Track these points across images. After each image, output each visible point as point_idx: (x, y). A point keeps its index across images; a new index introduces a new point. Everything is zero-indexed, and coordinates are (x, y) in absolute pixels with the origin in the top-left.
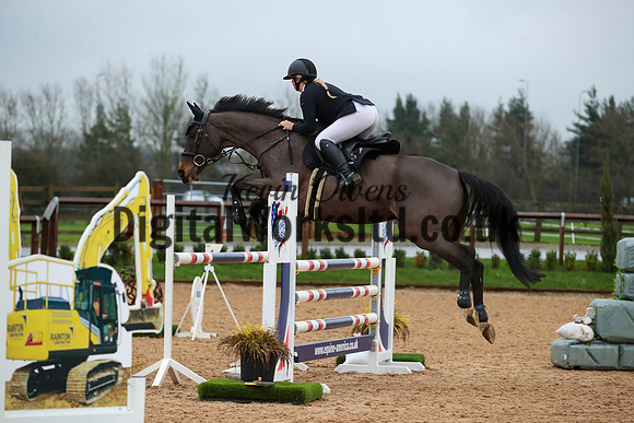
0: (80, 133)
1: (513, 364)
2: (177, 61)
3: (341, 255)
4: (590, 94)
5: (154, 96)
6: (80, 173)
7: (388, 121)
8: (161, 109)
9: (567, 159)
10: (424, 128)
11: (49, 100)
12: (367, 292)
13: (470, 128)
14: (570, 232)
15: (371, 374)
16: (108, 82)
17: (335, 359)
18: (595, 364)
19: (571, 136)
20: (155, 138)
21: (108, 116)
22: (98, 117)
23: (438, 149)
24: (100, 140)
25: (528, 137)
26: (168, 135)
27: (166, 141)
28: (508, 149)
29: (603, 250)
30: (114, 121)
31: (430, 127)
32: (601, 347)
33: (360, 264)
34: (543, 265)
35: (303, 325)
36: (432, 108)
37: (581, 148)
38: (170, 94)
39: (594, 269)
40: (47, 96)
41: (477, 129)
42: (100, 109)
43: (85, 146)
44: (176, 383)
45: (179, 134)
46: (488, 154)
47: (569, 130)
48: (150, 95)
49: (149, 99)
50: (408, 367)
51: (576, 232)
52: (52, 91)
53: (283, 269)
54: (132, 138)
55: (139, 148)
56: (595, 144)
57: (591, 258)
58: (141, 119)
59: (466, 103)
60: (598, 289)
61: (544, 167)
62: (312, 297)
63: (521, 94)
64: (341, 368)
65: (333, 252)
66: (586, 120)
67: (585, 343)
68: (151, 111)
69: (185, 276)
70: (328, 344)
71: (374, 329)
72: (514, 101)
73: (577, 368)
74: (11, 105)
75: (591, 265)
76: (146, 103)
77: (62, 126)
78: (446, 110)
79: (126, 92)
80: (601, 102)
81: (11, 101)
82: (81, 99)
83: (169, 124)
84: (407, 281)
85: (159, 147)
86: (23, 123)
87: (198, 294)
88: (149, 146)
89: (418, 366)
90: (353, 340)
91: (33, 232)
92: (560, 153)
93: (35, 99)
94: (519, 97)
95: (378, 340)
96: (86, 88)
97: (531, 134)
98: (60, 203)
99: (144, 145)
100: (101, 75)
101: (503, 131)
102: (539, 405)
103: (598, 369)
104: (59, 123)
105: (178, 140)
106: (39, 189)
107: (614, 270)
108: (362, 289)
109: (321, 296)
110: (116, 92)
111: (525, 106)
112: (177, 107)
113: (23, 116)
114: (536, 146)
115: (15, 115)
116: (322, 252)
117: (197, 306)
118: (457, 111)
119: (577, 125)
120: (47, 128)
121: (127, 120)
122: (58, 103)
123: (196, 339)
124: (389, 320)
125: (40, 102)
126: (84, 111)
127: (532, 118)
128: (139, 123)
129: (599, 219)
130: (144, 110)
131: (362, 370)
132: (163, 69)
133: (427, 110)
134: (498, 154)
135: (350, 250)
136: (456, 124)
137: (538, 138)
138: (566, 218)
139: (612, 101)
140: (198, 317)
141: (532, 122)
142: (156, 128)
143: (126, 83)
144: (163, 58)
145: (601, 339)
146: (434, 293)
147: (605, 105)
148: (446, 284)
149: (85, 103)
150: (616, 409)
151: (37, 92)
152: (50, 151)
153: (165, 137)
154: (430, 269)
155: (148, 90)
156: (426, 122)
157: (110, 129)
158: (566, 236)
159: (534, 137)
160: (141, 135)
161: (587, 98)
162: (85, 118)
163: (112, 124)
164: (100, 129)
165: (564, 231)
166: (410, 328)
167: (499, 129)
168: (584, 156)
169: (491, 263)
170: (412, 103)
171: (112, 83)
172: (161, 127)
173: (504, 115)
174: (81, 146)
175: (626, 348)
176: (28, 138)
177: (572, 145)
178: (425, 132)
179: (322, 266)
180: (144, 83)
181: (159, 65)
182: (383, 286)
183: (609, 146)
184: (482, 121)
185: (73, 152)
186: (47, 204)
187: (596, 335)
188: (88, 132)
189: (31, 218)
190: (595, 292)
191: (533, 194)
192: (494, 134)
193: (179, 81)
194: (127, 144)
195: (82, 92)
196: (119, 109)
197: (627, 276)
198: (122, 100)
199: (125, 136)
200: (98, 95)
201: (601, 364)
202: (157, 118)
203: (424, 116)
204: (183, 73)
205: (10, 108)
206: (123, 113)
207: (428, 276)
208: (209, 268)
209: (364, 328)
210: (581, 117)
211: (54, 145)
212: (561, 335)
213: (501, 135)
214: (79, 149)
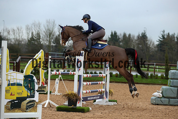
0: (27, 39)
1: (141, 103)
2: (53, 21)
3: (95, 73)
4: (163, 32)
5: (47, 30)
6: (27, 50)
7: (109, 38)
8: (49, 34)
9: (156, 49)
10: (119, 40)
11: (19, 31)
12: (102, 83)
13: (131, 41)
14: (157, 68)
15: (103, 105)
16: (35, 26)
17: (93, 101)
18: (162, 104)
19: (158, 43)
20: (47, 41)
21: (35, 35)
22: (32, 35)
23: (122, 46)
24: (32, 42)
25: (146, 43)
26: (50, 40)
27: (50, 42)
28: (141, 46)
29: (165, 73)
30: (36, 37)
31: (120, 40)
32: (164, 99)
33: (100, 76)
34: (149, 77)
35: (85, 92)
36: (121, 35)
37: (160, 46)
38: (51, 30)
39: (163, 78)
40: (18, 29)
41: (133, 41)
42: (32, 33)
43: (28, 43)
44: (51, 106)
45: (53, 40)
46: (136, 47)
47: (157, 41)
48: (46, 30)
49: (45, 31)
50: (112, 103)
51: (158, 68)
52: (20, 28)
53: (80, 77)
54: (41, 41)
55: (42, 44)
56: (164, 45)
57: (162, 75)
58: (43, 36)
59: (130, 34)
60: (164, 84)
61: (150, 51)
62: (87, 84)
63: (145, 31)
64: (95, 103)
65: (93, 72)
66: (162, 39)
67: (160, 98)
68: (46, 34)
69: (53, 78)
70: (91, 97)
71: (104, 93)
72: (143, 33)
73: (158, 105)
74: (9, 32)
75: (162, 77)
76: (45, 32)
77: (22, 38)
78: (125, 35)
79: (39, 29)
80: (166, 34)
81: (9, 31)
82: (27, 30)
83: (51, 38)
84: (113, 81)
85: (48, 44)
86: (12, 37)
87: (57, 83)
88: (45, 43)
89: (116, 103)
90: (98, 96)
91: (14, 66)
92: (155, 47)
93: (15, 30)
94: (144, 32)
95: (105, 96)
96: (29, 28)
97: (147, 42)
98: (21, 58)
99: (44, 43)
100: (33, 24)
101: (140, 41)
102: (147, 114)
103: (163, 105)
104: (21, 37)
105: (53, 42)
106: (15, 54)
107: (168, 79)
108: (100, 82)
109: (90, 84)
110: (37, 29)
111: (145, 35)
112: (53, 33)
113: (12, 35)
114: (148, 45)
115: (10, 34)
116: (90, 72)
117: (57, 86)
118: (127, 36)
119: (159, 40)
120: (18, 38)
121: (40, 36)
122: (21, 32)
123: (56, 95)
124: (108, 91)
125: (16, 31)
126: (28, 34)
127: (147, 38)
128: (43, 37)
129: (164, 65)
130: (44, 34)
131: (100, 104)
132: (49, 23)
133: (119, 35)
134: (138, 47)
135: (98, 72)
136: (127, 39)
137: (149, 43)
138: (156, 65)
139: (169, 34)
140: (57, 89)
141: (147, 39)
142: (47, 39)
143: (39, 26)
144: (49, 20)
145: (164, 97)
146: (120, 84)
147: (167, 35)
148: (124, 82)
149: (28, 32)
150: (168, 116)
151: (15, 28)
152: (19, 44)
153: (50, 41)
154: (119, 78)
155: (45, 28)
156: (119, 38)
157: (35, 39)
158: (155, 69)
159: (148, 43)
160: (43, 40)
161: (162, 33)
162: (28, 36)
163: (35, 37)
164: (32, 39)
165: (155, 68)
166: (113, 93)
167: (139, 41)
168: (161, 49)
169: (135, 76)
170: (115, 33)
171: (36, 26)
172: (49, 38)
173: (140, 37)
174: (27, 43)
175: (171, 99)
176: (13, 40)
177: (158, 45)
178: (119, 41)
179: (90, 76)
180: (44, 26)
181: (48, 22)
182: (106, 82)
183: (168, 46)
184: (134, 38)
185: (25, 45)
186: (17, 58)
187: (163, 96)
188: (29, 39)
189: (13, 62)
190: (163, 85)
191: (147, 58)
192: (137, 42)
193: (53, 26)
194: (39, 43)
195: (28, 28)
196: (37, 33)
197: (171, 80)
198: (38, 31)
199: (39, 41)
200: (32, 29)
201: (164, 104)
202: (47, 36)
203: (119, 37)
204: (54, 24)
205: (8, 33)
206: (38, 35)
207: (119, 79)
208: (60, 76)
209: (101, 93)
210: (160, 38)
211: (20, 43)
212: (153, 96)
213: (139, 42)
214: (26, 44)
